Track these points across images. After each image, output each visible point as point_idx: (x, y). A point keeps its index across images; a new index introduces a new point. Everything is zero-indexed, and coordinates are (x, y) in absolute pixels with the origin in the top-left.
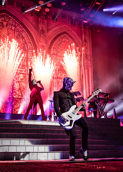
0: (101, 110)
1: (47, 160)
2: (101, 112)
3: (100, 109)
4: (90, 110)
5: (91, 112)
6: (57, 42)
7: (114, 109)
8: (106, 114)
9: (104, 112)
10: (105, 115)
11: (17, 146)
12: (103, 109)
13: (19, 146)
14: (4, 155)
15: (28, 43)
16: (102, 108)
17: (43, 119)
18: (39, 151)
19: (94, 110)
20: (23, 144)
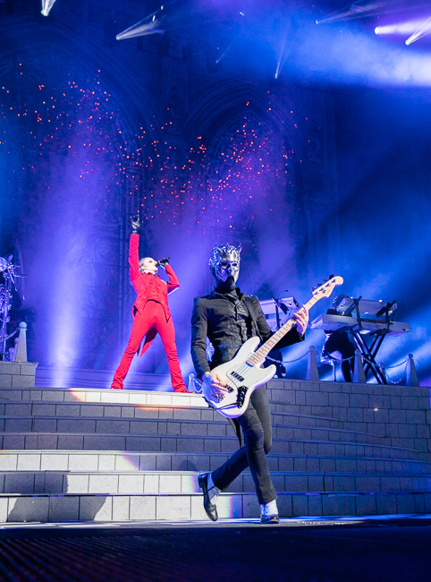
0: (366, 356)
1: (190, 522)
2: (366, 365)
3: (364, 354)
4: (331, 358)
5: (332, 364)
6: (224, 135)
7: (411, 356)
8: (384, 369)
9: (375, 363)
10: (378, 376)
11: (89, 474)
12: (372, 353)
13: (98, 473)
14: (48, 503)
15: (127, 140)
16: (369, 351)
17: (175, 385)
18: (162, 492)
19: (343, 357)
20: (110, 468)
